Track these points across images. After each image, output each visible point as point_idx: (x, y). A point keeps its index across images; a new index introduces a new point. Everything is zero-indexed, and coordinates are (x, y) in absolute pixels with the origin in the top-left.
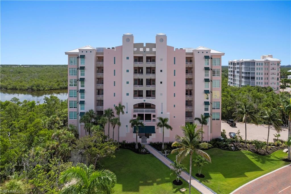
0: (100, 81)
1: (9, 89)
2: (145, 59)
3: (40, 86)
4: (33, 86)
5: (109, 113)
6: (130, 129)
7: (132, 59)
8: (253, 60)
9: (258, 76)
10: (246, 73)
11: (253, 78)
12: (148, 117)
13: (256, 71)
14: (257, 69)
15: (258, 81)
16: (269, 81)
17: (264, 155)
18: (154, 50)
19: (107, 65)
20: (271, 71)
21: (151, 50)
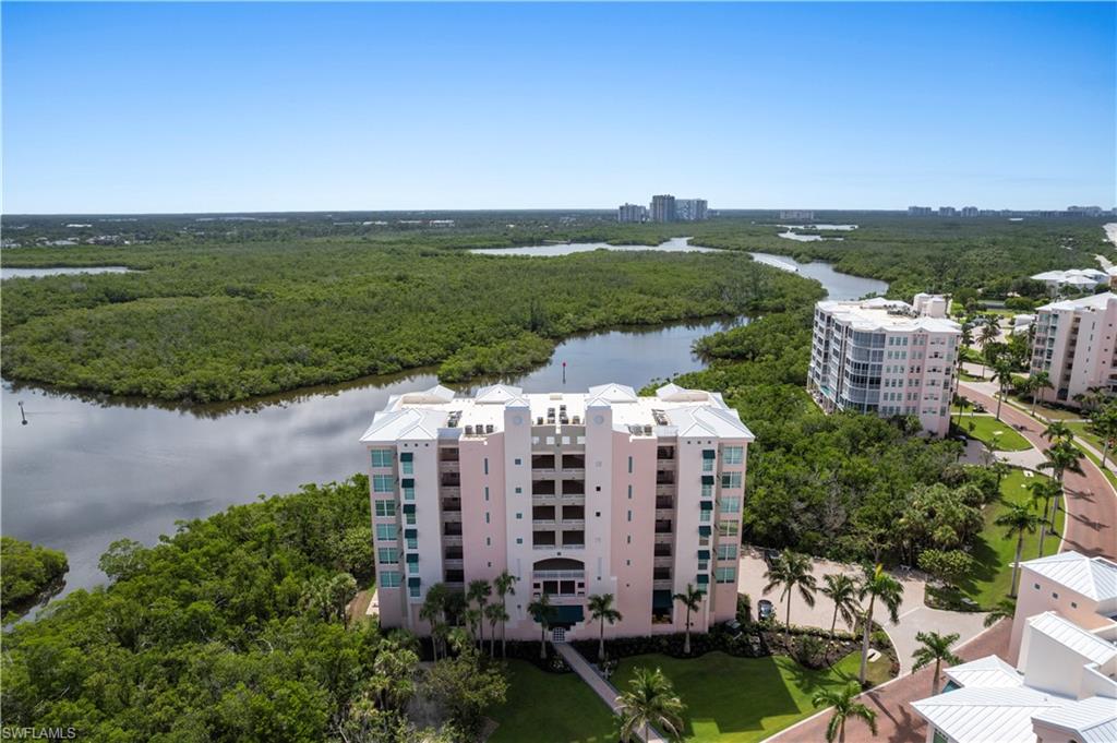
0: (451, 505)
1: (118, 395)
2: (558, 462)
3: (218, 386)
4: (196, 388)
5: (480, 589)
6: (525, 614)
7: (527, 462)
8: (881, 329)
9: (891, 376)
10: (857, 366)
11: (876, 382)
12: (568, 587)
13: (886, 362)
14: (890, 355)
15: (890, 390)
16: (921, 389)
17: (819, 668)
18: (581, 440)
19: (467, 468)
20: (930, 363)
21: (574, 440)
